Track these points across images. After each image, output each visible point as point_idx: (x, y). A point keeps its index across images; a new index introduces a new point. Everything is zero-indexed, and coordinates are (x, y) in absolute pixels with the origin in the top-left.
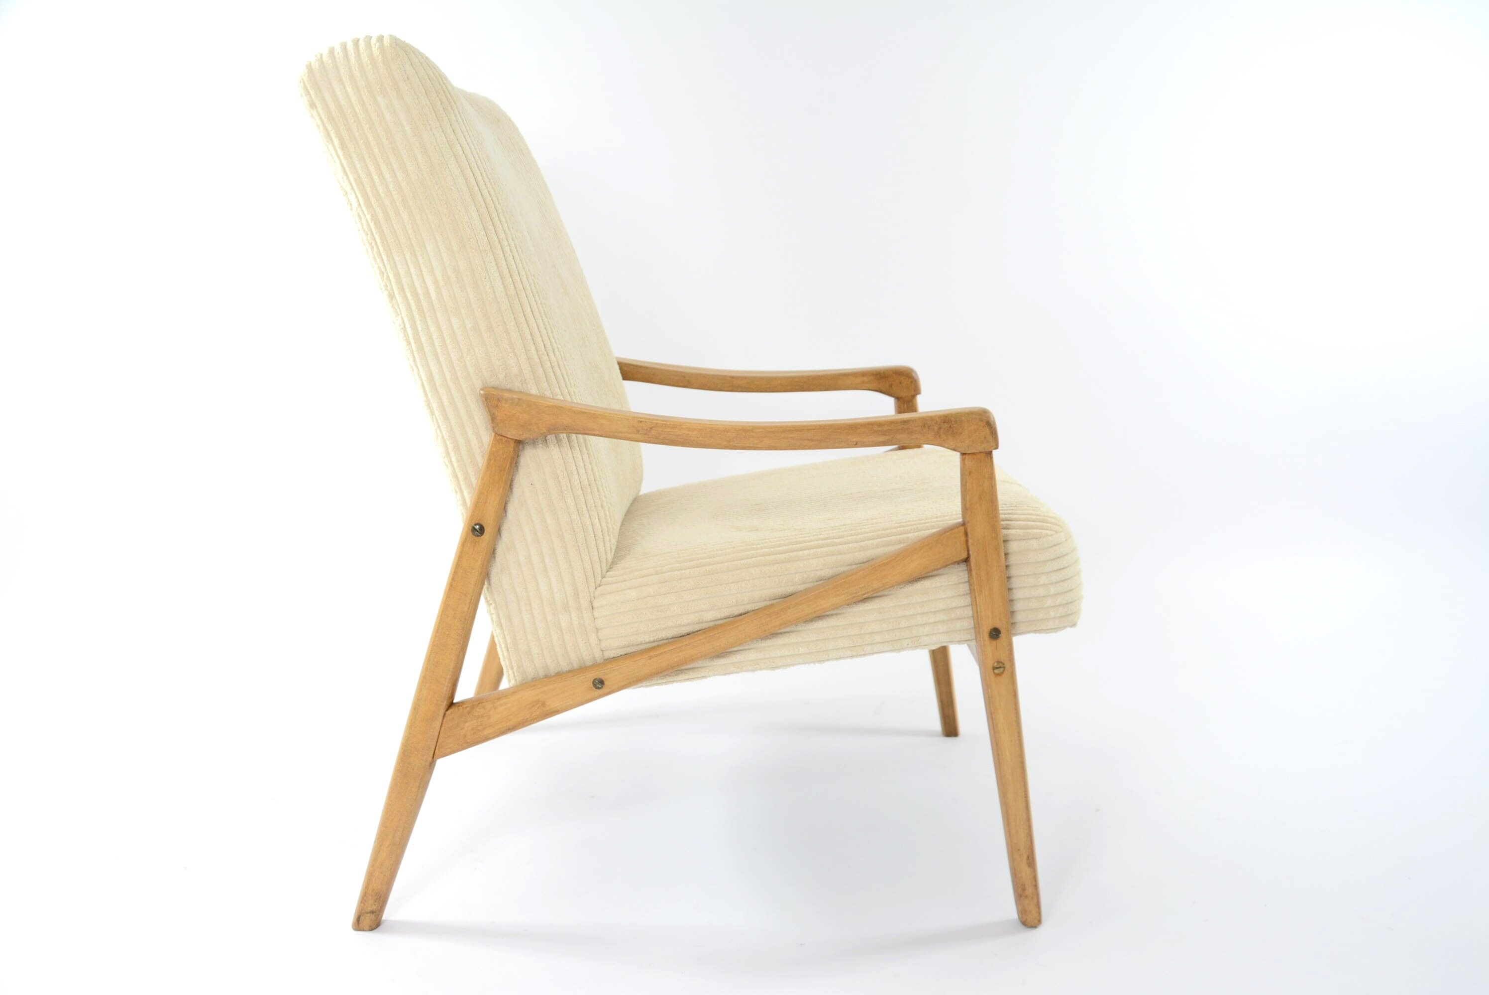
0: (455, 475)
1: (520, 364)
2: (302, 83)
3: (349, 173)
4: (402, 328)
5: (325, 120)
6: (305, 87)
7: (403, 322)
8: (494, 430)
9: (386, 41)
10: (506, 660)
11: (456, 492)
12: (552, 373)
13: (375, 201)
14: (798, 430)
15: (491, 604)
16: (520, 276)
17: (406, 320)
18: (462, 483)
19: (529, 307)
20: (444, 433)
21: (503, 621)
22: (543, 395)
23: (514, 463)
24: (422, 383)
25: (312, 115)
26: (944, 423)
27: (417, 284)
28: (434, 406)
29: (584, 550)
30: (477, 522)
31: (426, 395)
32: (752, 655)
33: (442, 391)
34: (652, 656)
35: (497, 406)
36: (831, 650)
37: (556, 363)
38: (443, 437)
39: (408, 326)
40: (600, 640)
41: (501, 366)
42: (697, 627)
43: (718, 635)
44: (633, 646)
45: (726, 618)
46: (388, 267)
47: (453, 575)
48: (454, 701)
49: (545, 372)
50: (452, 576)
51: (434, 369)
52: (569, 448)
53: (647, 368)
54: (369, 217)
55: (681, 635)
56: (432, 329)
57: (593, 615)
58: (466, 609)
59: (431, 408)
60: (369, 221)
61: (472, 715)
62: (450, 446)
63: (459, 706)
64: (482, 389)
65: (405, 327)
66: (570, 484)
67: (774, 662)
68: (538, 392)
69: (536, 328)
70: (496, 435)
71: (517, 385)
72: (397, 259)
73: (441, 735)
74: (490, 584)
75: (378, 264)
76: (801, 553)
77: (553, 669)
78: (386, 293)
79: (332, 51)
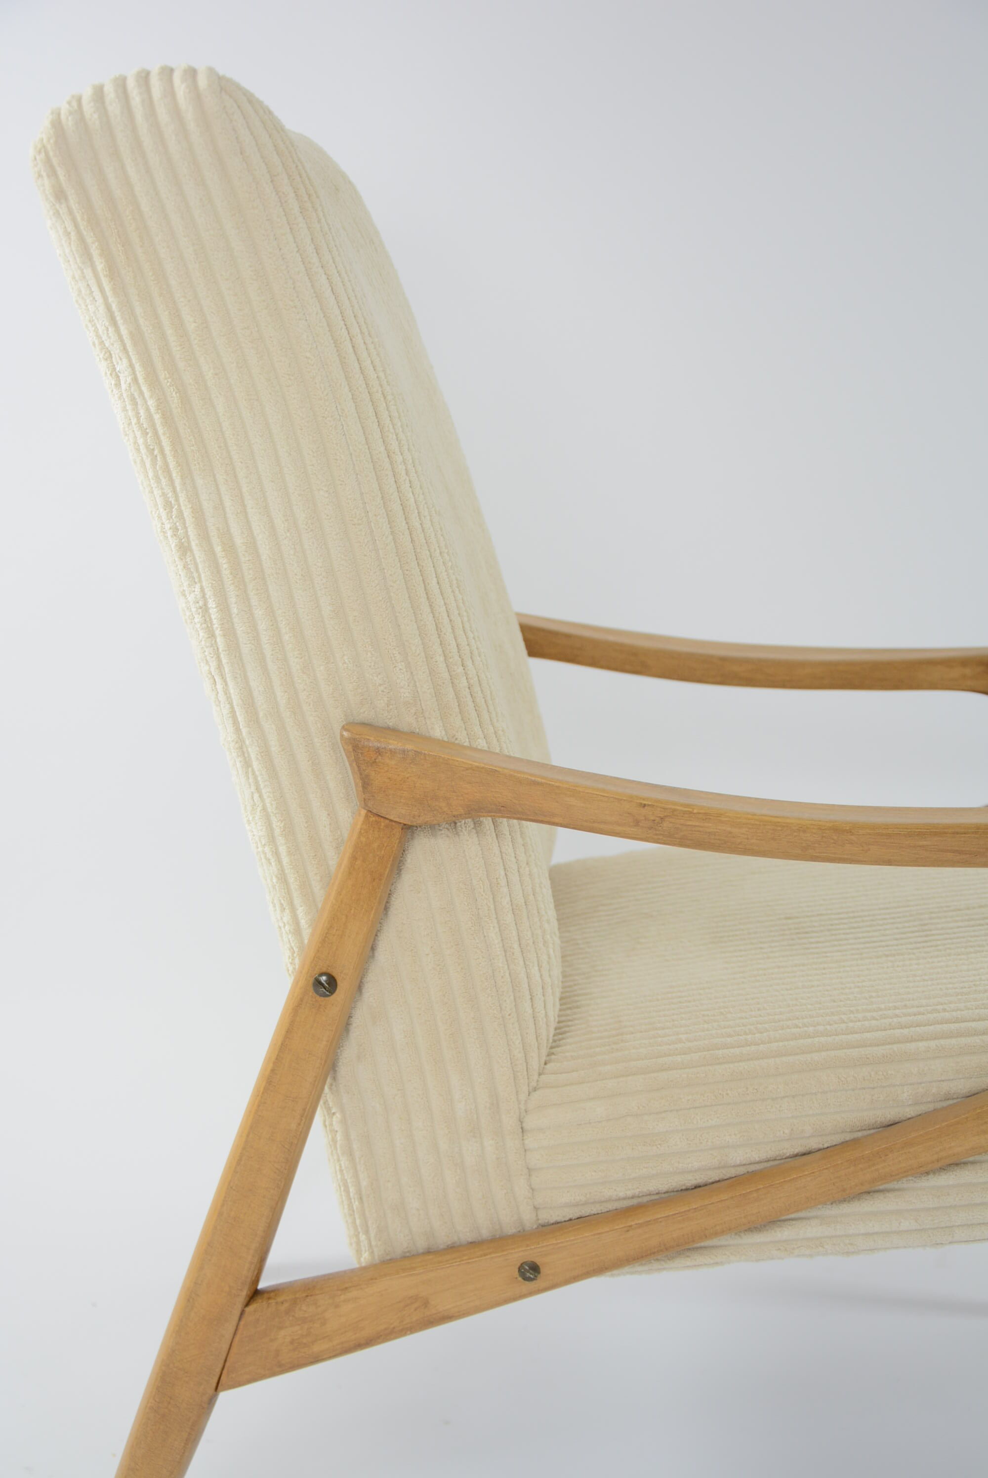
0: (283, 878)
1: (415, 682)
2: (43, 154)
3: (120, 321)
4: (201, 608)
5: (82, 225)
6: (48, 161)
7: (204, 596)
8: (366, 804)
9: (202, 82)
10: (357, 1216)
11: (283, 910)
12: (469, 698)
13: (167, 376)
14: (936, 834)
15: (334, 1114)
16: (420, 519)
17: (209, 593)
18: (296, 895)
19: (434, 575)
20: (267, 801)
21: (355, 1146)
22: (453, 740)
23: (397, 864)
24: (232, 707)
25: (58, 211)
27: (236, 530)
28: (253, 752)
29: (513, 1024)
30: (324, 970)
31: (238, 730)
32: (811, 1230)
33: (269, 727)
34: (630, 1226)
35: (375, 762)
36: (958, 1226)
37: (476, 679)
38: (264, 809)
39: (212, 604)
40: (533, 1190)
41: (380, 685)
42: (715, 1176)
43: (755, 1195)
44: (594, 1203)
45: (768, 1161)
46: (182, 497)
47: (274, 1063)
48: (261, 1285)
49: (457, 698)
50: (271, 1065)
51: (256, 684)
52: (495, 837)
53: (568, 636)
54: (151, 403)
55: (684, 1188)
56: (259, 613)
57: (523, 1144)
58: (293, 1126)
59: (246, 755)
60: (153, 410)
61: (293, 1316)
62: (277, 826)
63: (269, 1298)
64: (344, 728)
65: (205, 604)
66: (494, 902)
67: (851, 1244)
68: (444, 733)
69: (445, 615)
70: (369, 814)
71: (407, 721)
72: (200, 482)
73: (233, 1350)
74: (334, 1078)
75: (162, 489)
76: (912, 1046)
77: (443, 1238)
78: (173, 542)
79: (99, 93)
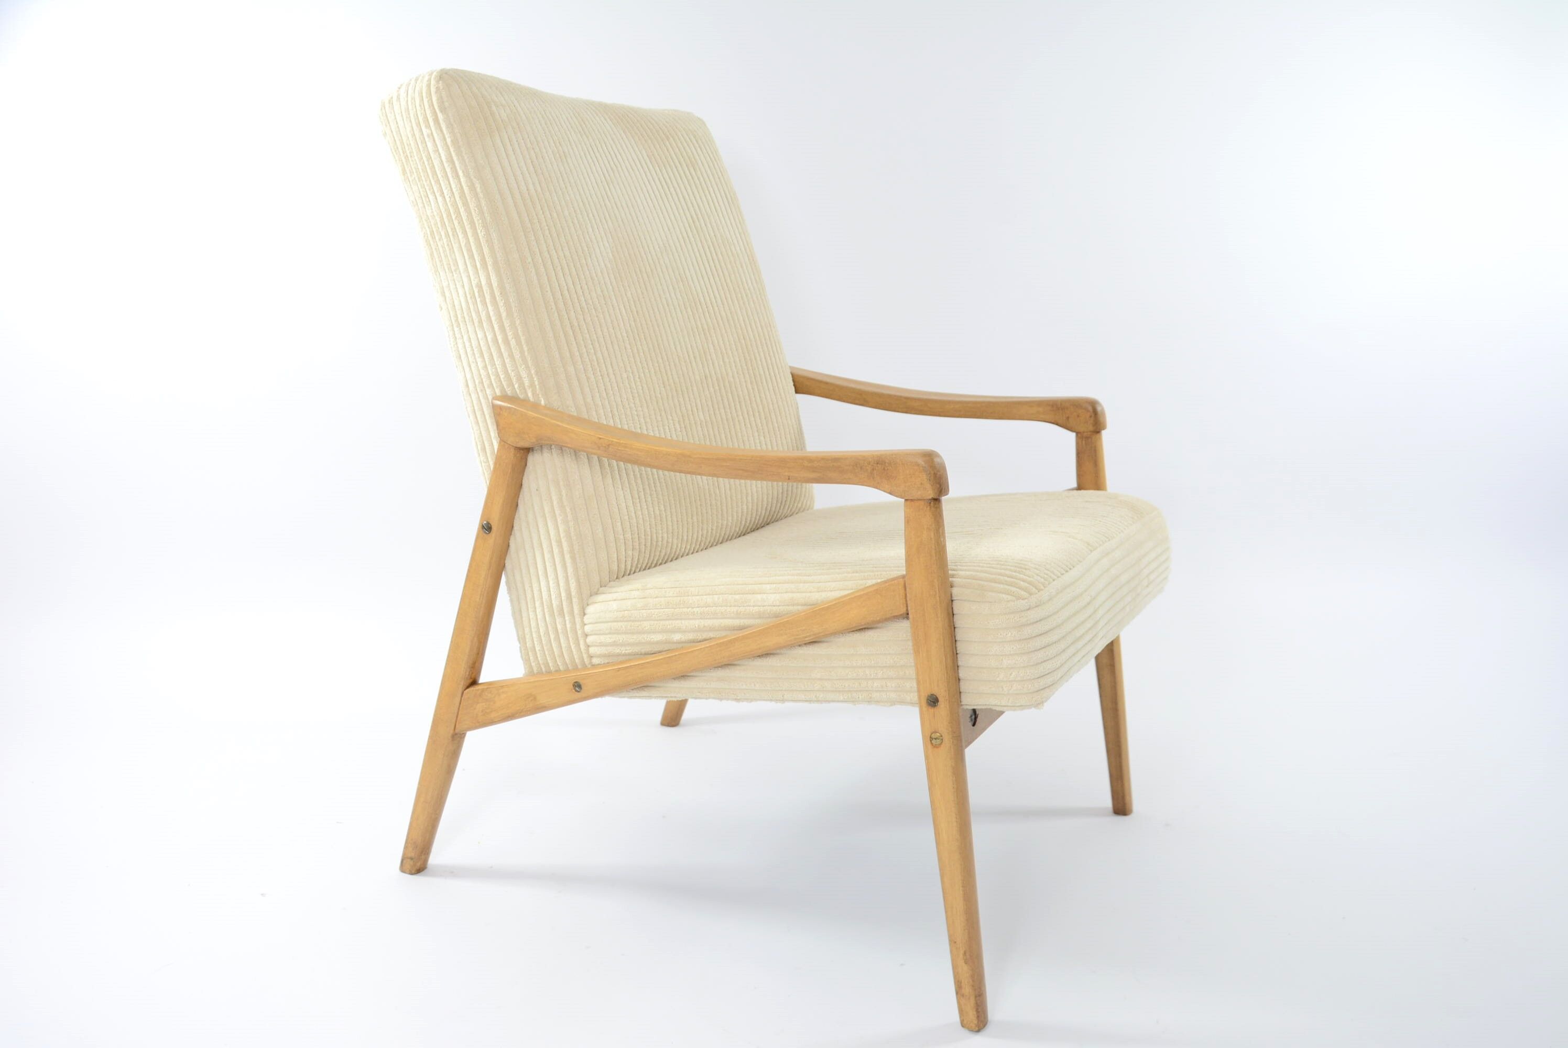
26: (877, 464)
30: (486, 520)
40: (588, 646)
63: (482, 686)
70: (504, 443)
73: (459, 711)
